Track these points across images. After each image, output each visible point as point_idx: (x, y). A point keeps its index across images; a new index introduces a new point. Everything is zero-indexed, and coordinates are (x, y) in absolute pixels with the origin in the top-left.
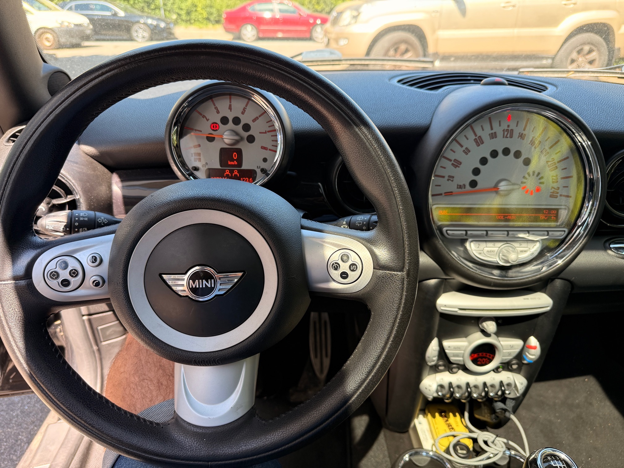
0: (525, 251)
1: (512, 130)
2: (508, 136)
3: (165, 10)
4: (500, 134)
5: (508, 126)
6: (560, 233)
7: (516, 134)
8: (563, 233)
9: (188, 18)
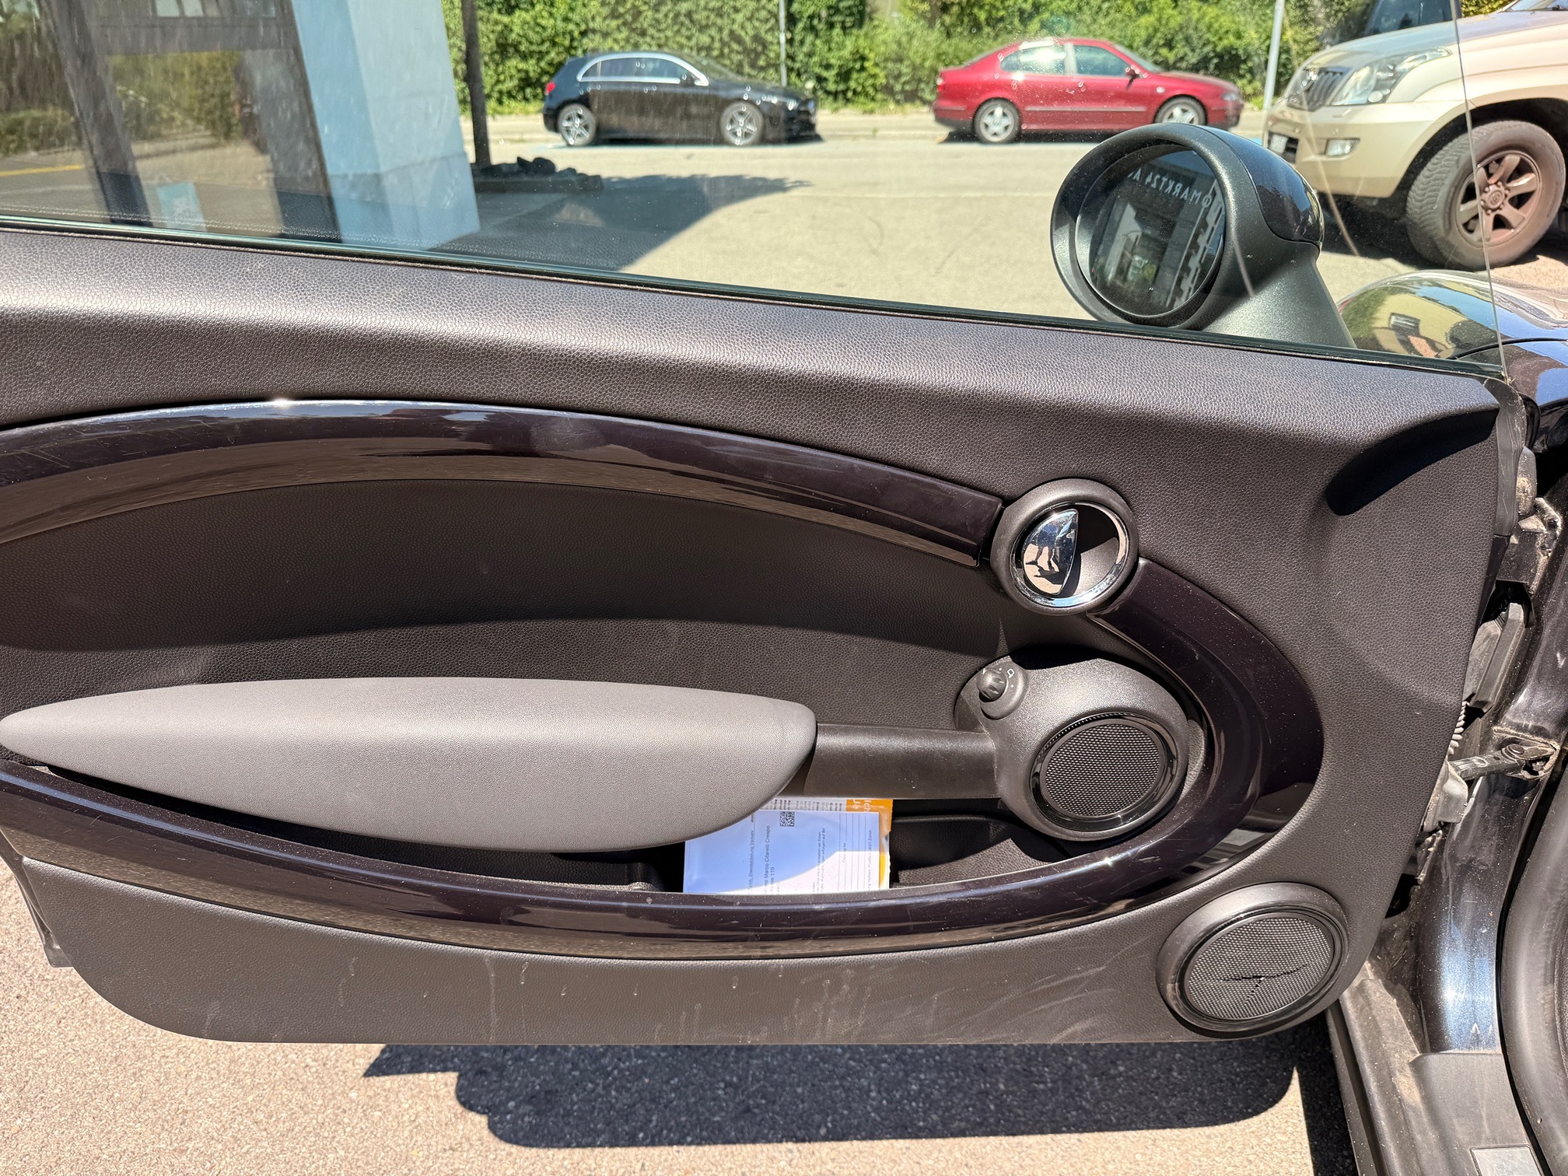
3: (790, 70)
9: (841, 87)
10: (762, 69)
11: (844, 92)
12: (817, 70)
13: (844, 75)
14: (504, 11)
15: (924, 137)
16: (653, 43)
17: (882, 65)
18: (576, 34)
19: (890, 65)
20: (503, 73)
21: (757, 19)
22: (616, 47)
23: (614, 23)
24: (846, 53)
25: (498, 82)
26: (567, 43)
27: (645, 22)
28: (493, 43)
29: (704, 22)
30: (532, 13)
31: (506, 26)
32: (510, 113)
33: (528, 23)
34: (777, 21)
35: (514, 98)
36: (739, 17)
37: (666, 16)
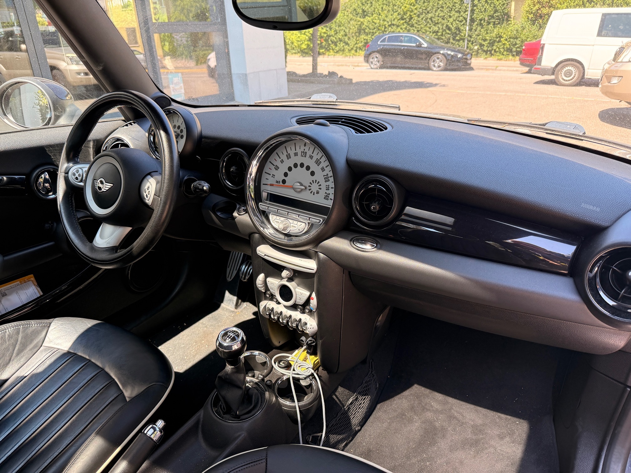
0: (295, 227)
1: (306, 152)
2: (304, 156)
3: (469, 41)
4: (299, 154)
5: (304, 150)
6: (316, 220)
7: (308, 156)
8: (318, 221)
9: (490, 49)
10: (458, 41)
11: (490, 51)
12: (480, 41)
13: (492, 44)
14: (362, 17)
15: (517, 71)
16: (416, 30)
17: (508, 40)
18: (387, 26)
19: (512, 40)
20: (358, 40)
21: (458, 21)
22: (401, 31)
23: (402, 22)
24: (494, 35)
25: (356, 43)
26: (383, 29)
27: (414, 21)
28: (356, 29)
29: (436, 22)
30: (372, 18)
31: (362, 22)
32: (359, 55)
33: (370, 21)
34: (466, 21)
35: (362, 49)
36: (451, 20)
37: (422, 19)
